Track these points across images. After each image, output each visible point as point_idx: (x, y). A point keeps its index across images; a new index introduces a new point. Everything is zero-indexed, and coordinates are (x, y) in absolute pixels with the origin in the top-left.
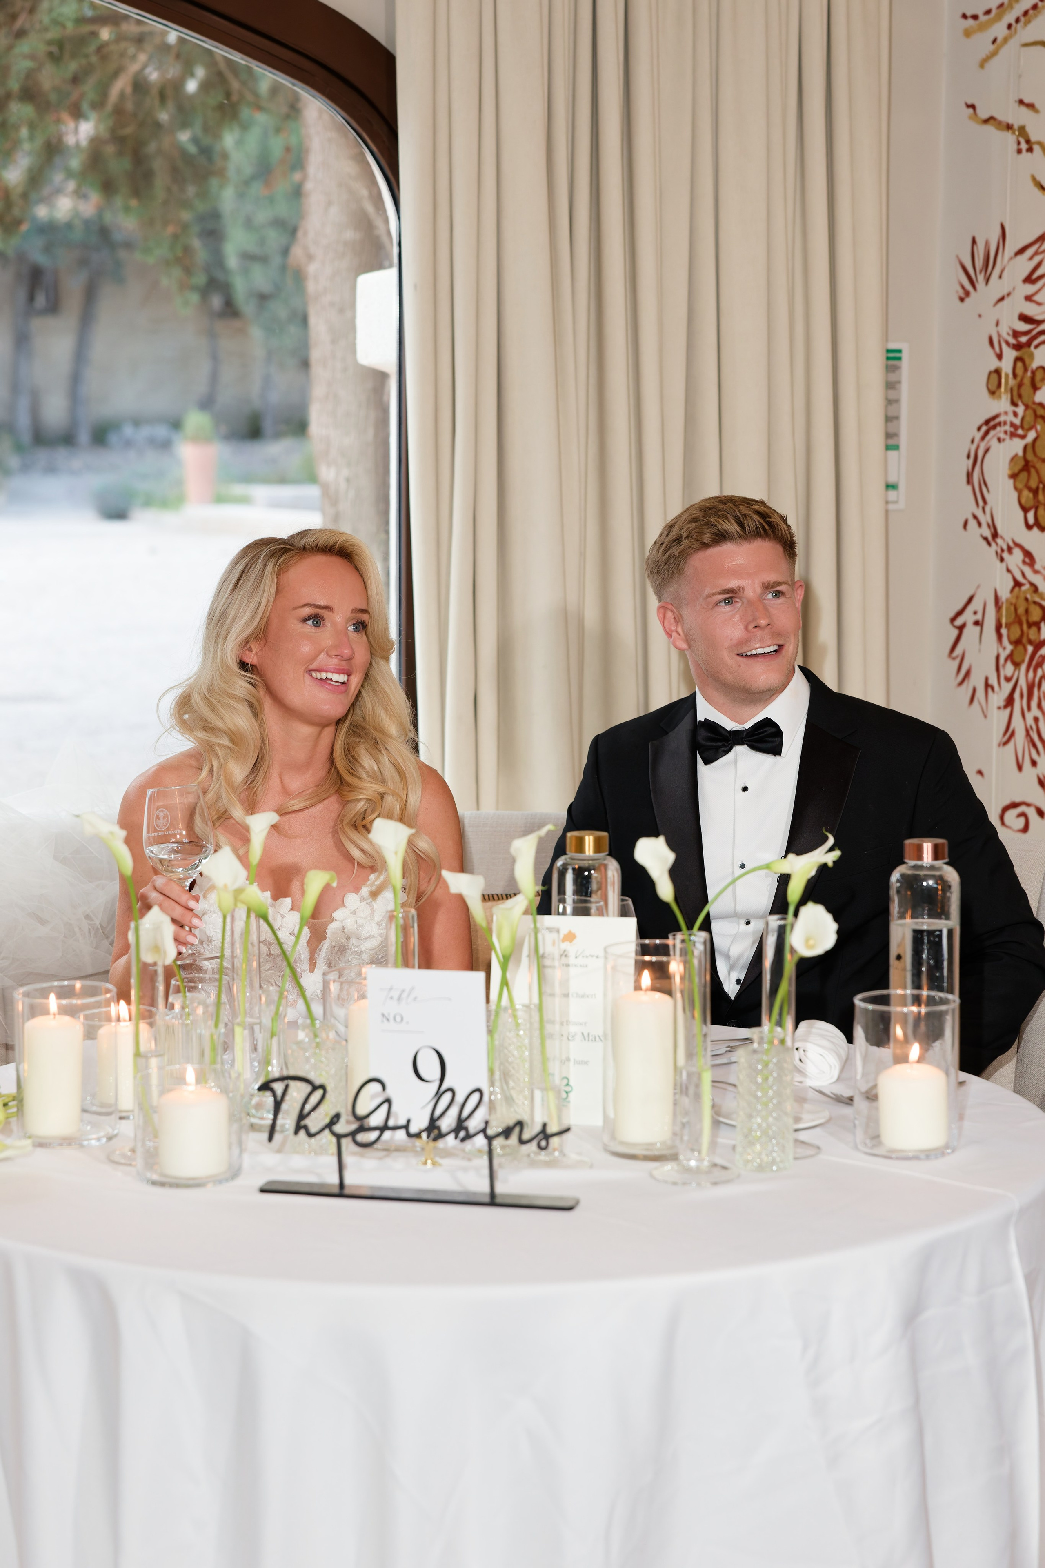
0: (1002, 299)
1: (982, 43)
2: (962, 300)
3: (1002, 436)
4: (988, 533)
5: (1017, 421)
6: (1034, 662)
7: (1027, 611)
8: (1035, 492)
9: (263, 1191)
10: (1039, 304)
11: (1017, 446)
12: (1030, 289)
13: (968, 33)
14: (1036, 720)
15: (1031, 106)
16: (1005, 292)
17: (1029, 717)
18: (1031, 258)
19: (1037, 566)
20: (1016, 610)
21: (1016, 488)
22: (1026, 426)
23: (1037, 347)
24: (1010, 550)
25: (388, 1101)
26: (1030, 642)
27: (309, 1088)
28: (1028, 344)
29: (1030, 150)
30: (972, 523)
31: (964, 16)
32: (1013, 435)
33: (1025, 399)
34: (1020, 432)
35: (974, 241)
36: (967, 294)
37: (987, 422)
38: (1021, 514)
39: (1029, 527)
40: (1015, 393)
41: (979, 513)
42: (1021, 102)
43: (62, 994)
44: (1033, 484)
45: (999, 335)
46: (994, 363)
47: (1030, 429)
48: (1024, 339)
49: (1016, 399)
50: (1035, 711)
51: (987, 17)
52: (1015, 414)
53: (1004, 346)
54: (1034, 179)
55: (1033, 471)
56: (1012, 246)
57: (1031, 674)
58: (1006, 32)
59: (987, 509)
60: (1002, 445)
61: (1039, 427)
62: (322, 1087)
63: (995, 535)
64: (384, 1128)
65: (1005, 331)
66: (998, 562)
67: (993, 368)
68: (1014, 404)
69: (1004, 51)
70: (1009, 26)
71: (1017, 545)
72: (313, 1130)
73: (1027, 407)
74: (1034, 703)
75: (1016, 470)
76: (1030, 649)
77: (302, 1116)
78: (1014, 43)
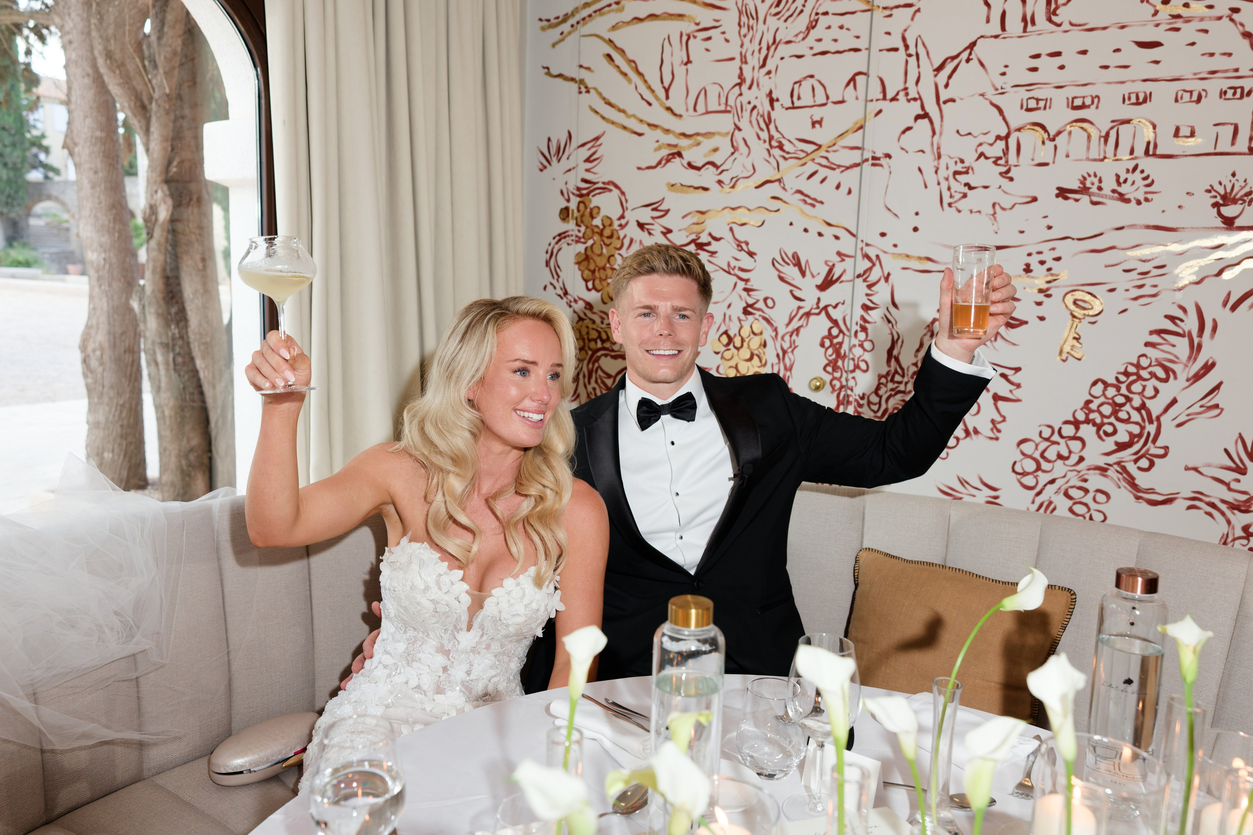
0: (570, 170)
1: (554, 33)
2: (541, 170)
3: (570, 242)
4: (561, 293)
5: (581, 235)
6: (593, 359)
7: (588, 333)
8: (593, 272)
10: (595, 173)
11: (581, 248)
12: (588, 165)
13: (543, 29)
14: (594, 389)
15: (588, 69)
16: (571, 167)
17: (590, 388)
18: (589, 149)
19: (595, 310)
20: (580, 332)
21: (580, 269)
22: (586, 237)
23: (593, 196)
24: (576, 301)
26: (590, 349)
28: (588, 194)
29: (588, 92)
30: (550, 288)
31: (541, 20)
32: (577, 242)
33: (586, 222)
34: (582, 240)
35: (549, 140)
36: (545, 167)
37: (559, 235)
38: (584, 283)
39: (589, 290)
40: (579, 220)
41: (555, 282)
42: (581, 66)
44: (592, 267)
45: (568, 190)
46: (564, 204)
47: (590, 239)
48: (584, 192)
49: (579, 223)
50: (593, 384)
51: (556, 21)
52: (579, 231)
53: (571, 196)
54: (590, 107)
55: (591, 261)
56: (575, 143)
57: (590, 366)
58: (570, 29)
59: (560, 280)
60: (570, 247)
61: (595, 238)
63: (566, 293)
65: (571, 187)
66: (568, 308)
67: (563, 206)
68: (577, 225)
69: (568, 39)
70: (572, 26)
71: (580, 299)
73: (587, 227)
74: (593, 381)
75: (580, 259)
76: (590, 353)
78: (575, 35)
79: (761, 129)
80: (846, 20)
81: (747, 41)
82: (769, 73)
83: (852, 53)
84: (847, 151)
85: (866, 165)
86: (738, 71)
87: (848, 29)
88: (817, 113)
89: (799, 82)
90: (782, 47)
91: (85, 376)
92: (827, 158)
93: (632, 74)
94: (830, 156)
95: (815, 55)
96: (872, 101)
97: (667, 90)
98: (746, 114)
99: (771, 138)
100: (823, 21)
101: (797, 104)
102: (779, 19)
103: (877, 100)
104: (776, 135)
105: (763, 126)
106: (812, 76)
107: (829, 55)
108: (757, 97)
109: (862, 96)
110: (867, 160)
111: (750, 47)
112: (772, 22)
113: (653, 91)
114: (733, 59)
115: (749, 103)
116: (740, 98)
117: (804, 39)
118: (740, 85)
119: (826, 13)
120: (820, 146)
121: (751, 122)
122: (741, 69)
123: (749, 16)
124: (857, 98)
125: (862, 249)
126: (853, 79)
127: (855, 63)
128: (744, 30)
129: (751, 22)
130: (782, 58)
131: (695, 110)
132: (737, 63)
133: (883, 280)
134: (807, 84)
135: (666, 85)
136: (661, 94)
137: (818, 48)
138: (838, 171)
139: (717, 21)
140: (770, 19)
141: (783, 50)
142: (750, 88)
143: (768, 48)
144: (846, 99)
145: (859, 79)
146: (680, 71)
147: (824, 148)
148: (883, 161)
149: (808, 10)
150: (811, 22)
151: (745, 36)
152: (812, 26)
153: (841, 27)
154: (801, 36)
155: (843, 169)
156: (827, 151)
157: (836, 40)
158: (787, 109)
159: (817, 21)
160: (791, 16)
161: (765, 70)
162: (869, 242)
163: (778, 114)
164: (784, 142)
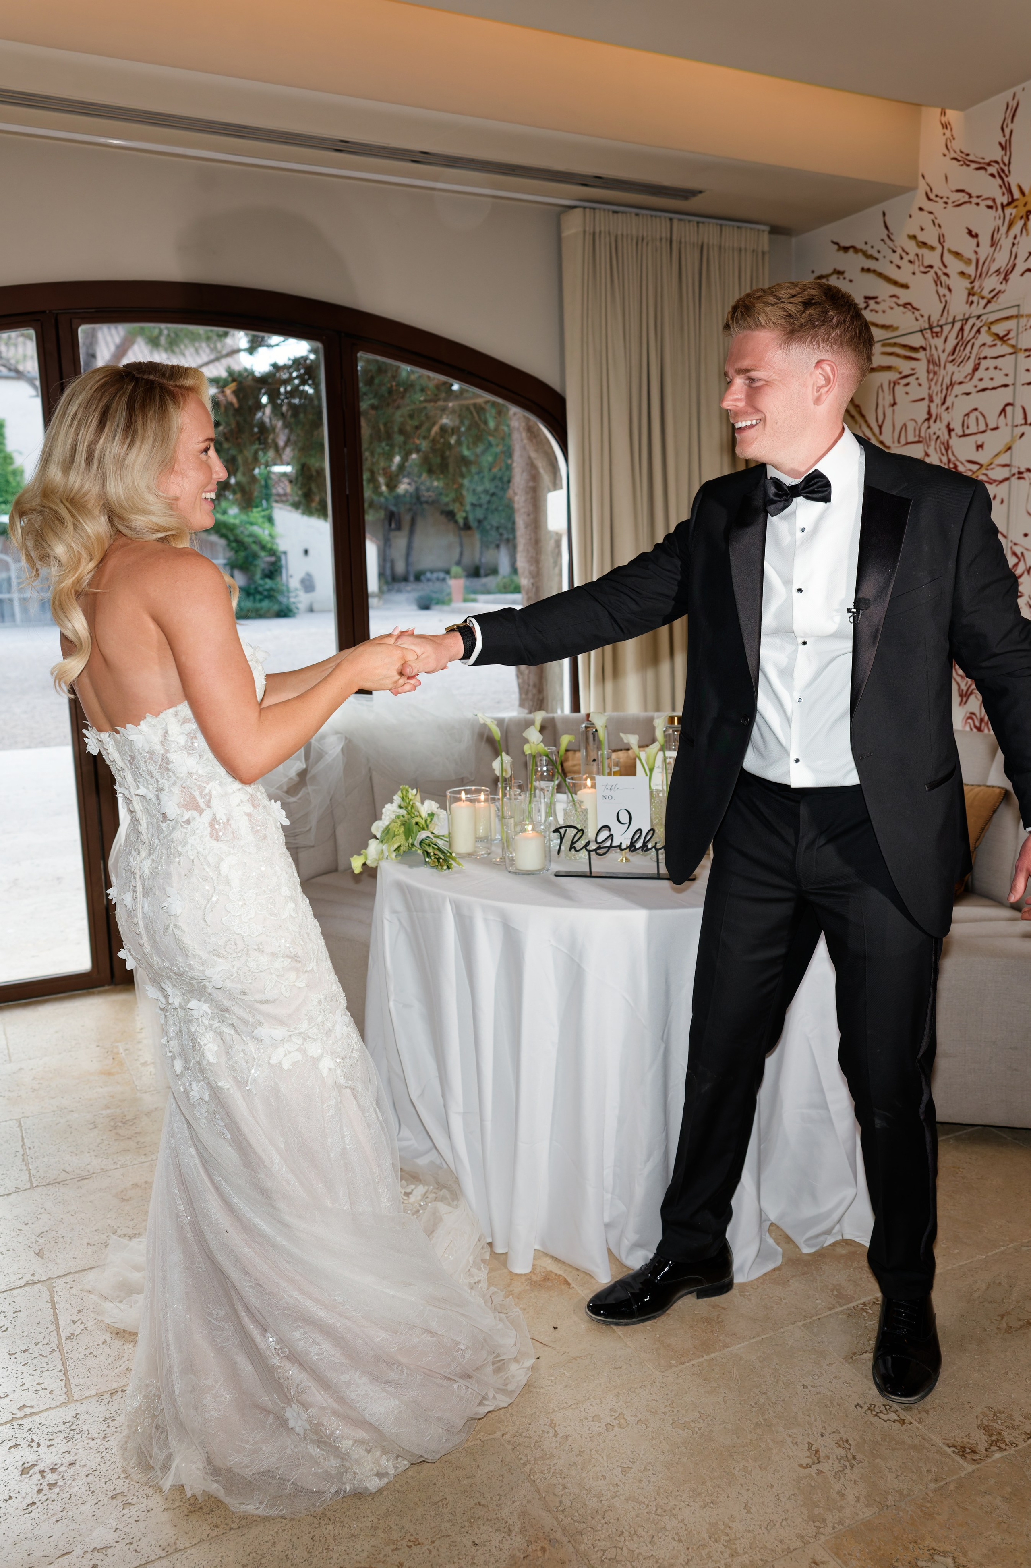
9: (556, 876)
25: (611, 835)
27: (576, 831)
43: (467, 792)
62: (582, 830)
64: (611, 847)
72: (578, 849)
77: (573, 843)
79: (943, 455)
80: (999, 362)
81: (933, 383)
82: (948, 408)
83: (1003, 389)
84: (1000, 468)
85: (1014, 480)
86: (926, 409)
87: (1000, 369)
88: (980, 439)
89: (967, 415)
90: (956, 387)
91: (518, 677)
92: (986, 475)
93: (857, 417)
94: (990, 473)
95: (978, 392)
96: (1017, 426)
97: (880, 427)
98: (933, 443)
99: (949, 461)
100: (984, 363)
101: (967, 432)
102: (954, 365)
103: (1021, 425)
104: (953, 459)
105: (944, 451)
106: (976, 409)
107: (988, 392)
108: (938, 428)
109: (1010, 423)
110: (1014, 475)
111: (936, 389)
112: (950, 367)
113: (871, 429)
114: (923, 399)
115: (935, 434)
116: (929, 431)
117: (971, 379)
118: (928, 419)
119: (985, 358)
120: (981, 465)
121: (935, 449)
122: (929, 407)
123: (935, 364)
124: (1007, 425)
125: (1011, 548)
126: (1004, 410)
127: (1005, 395)
128: (931, 376)
129: (936, 369)
130: (956, 396)
131: (899, 442)
132: (926, 402)
133: (1026, 573)
134: (973, 416)
135: (880, 423)
136: (876, 430)
137: (981, 385)
138: (994, 485)
139: (913, 369)
140: (949, 366)
141: (958, 390)
142: (935, 422)
143: (947, 389)
144: (999, 426)
145: (1009, 409)
146: (889, 411)
147: (984, 467)
148: (1025, 475)
149: (973, 356)
150: (975, 365)
151: (932, 380)
152: (976, 369)
153: (996, 368)
154: (969, 377)
155: (997, 483)
156: (987, 469)
157: (992, 379)
158: (960, 436)
159: (979, 364)
160: (962, 362)
161: (945, 407)
162: (1017, 542)
163: (954, 441)
164: (958, 464)
